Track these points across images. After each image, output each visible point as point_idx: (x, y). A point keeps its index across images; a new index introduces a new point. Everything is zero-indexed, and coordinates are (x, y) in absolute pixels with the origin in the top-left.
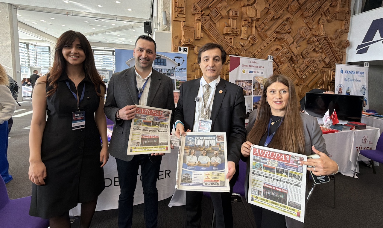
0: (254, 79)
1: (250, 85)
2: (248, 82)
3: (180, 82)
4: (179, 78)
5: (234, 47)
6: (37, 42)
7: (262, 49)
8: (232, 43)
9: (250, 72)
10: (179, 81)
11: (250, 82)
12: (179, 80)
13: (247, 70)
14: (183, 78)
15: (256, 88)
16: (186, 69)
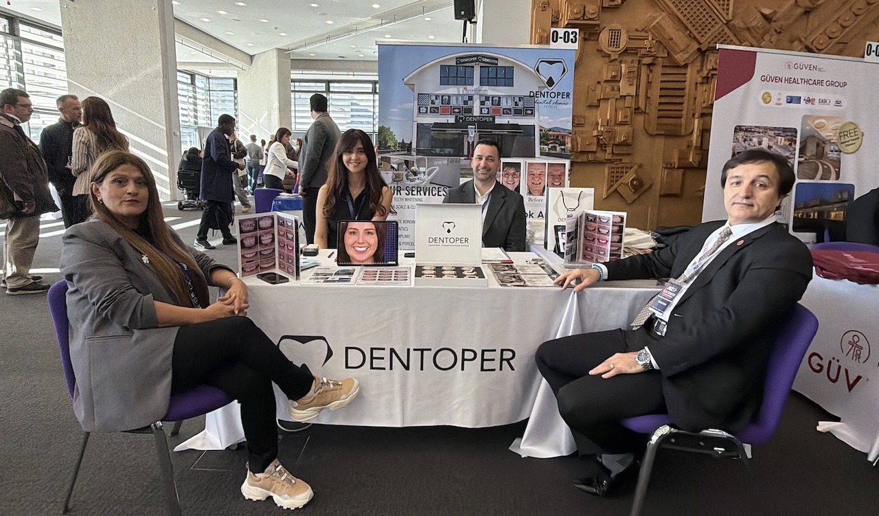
0: (804, 123)
1: (787, 143)
2: (779, 135)
3: (550, 133)
4: (549, 123)
5: (738, 22)
6: (211, 67)
7: (845, 24)
8: (730, 11)
9: (791, 100)
10: (550, 130)
11: (790, 133)
12: (547, 127)
13: (780, 92)
14: (562, 121)
15: (809, 154)
16: (571, 96)
